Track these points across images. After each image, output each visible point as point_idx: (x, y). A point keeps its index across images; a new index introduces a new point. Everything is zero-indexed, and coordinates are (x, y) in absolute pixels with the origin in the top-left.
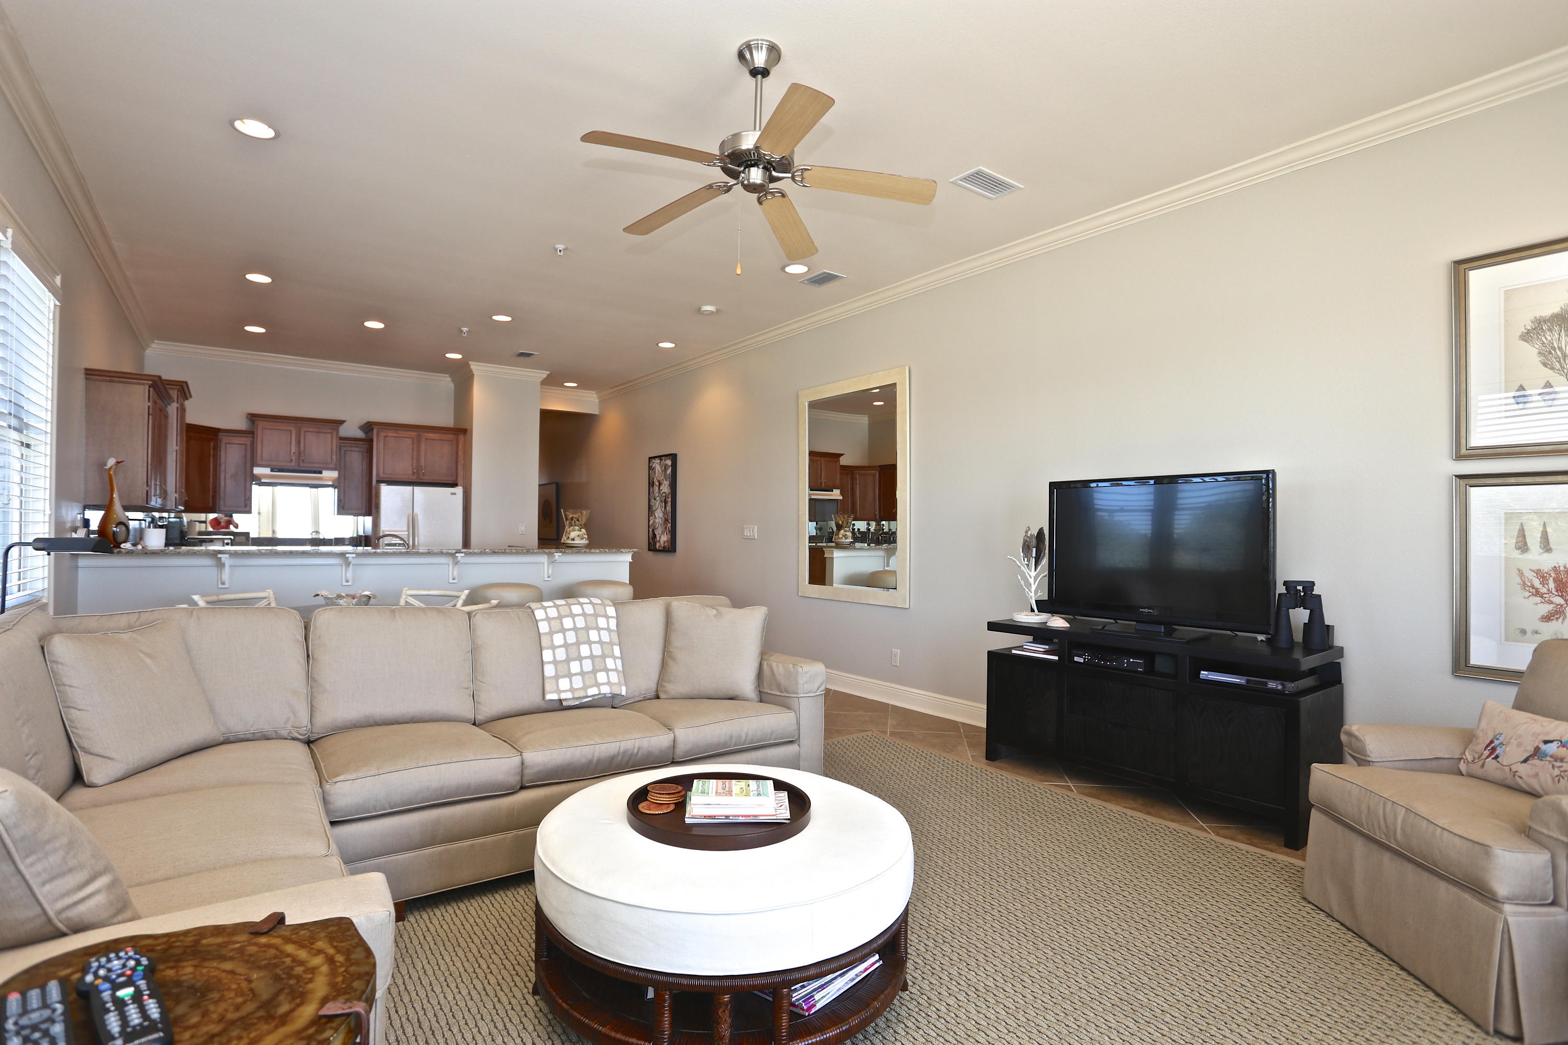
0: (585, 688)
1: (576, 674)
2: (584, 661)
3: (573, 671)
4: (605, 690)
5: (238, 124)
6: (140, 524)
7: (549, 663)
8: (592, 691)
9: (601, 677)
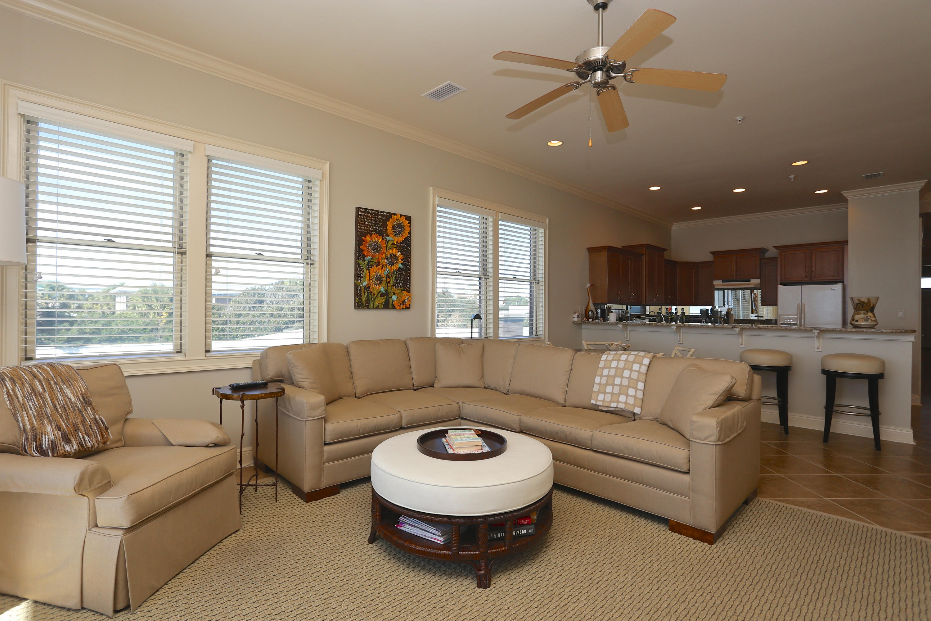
0: (611, 402)
1: (608, 393)
2: (615, 387)
3: (607, 391)
4: (622, 406)
5: (549, 144)
6: (619, 311)
7: (597, 384)
8: (614, 405)
9: (622, 398)
